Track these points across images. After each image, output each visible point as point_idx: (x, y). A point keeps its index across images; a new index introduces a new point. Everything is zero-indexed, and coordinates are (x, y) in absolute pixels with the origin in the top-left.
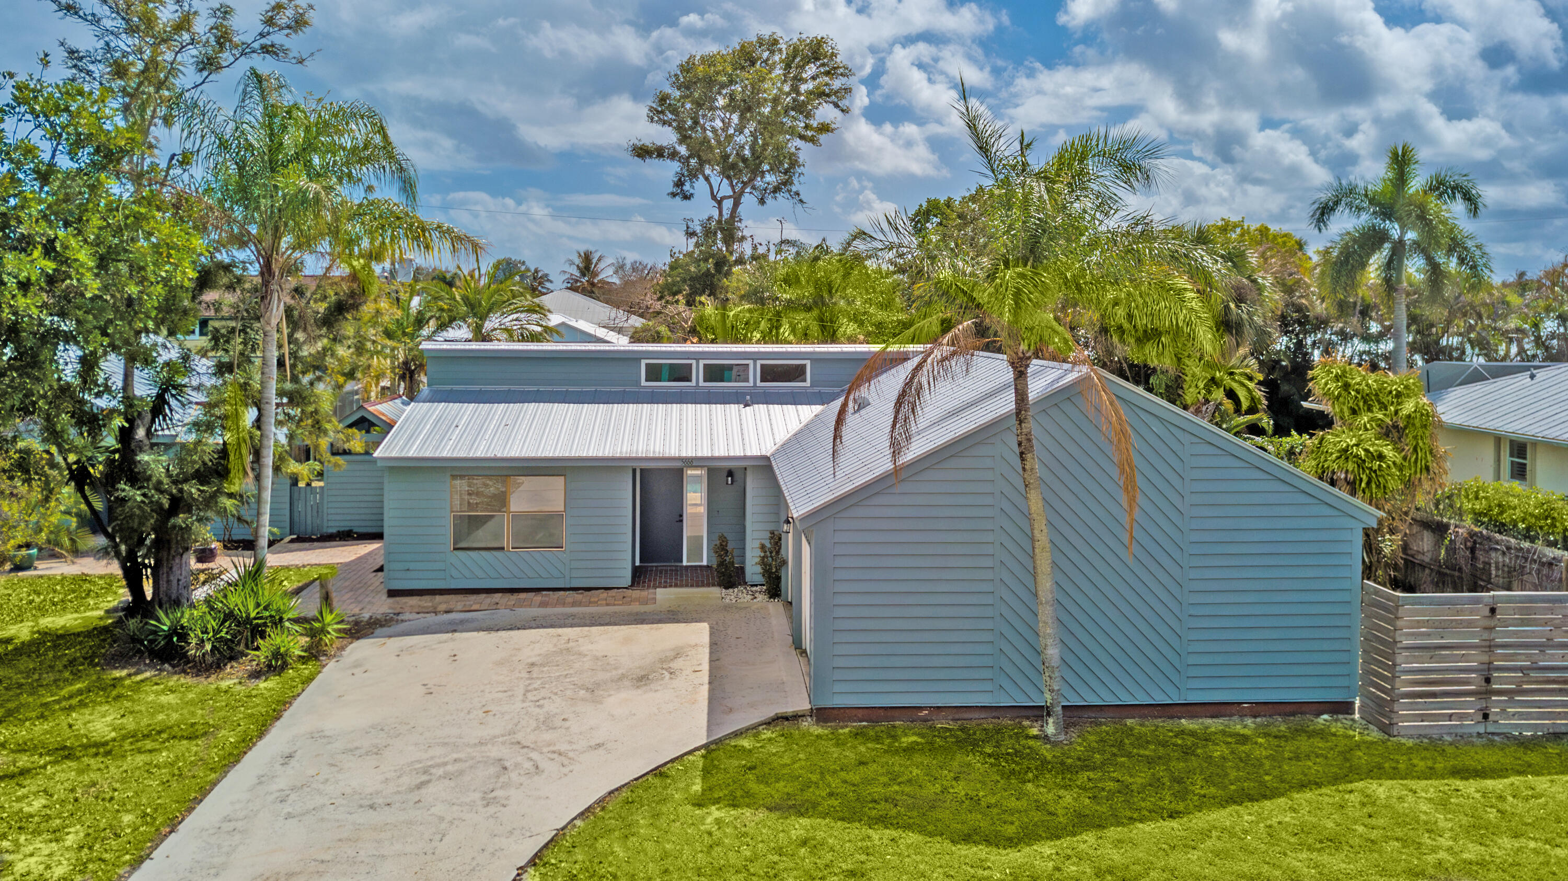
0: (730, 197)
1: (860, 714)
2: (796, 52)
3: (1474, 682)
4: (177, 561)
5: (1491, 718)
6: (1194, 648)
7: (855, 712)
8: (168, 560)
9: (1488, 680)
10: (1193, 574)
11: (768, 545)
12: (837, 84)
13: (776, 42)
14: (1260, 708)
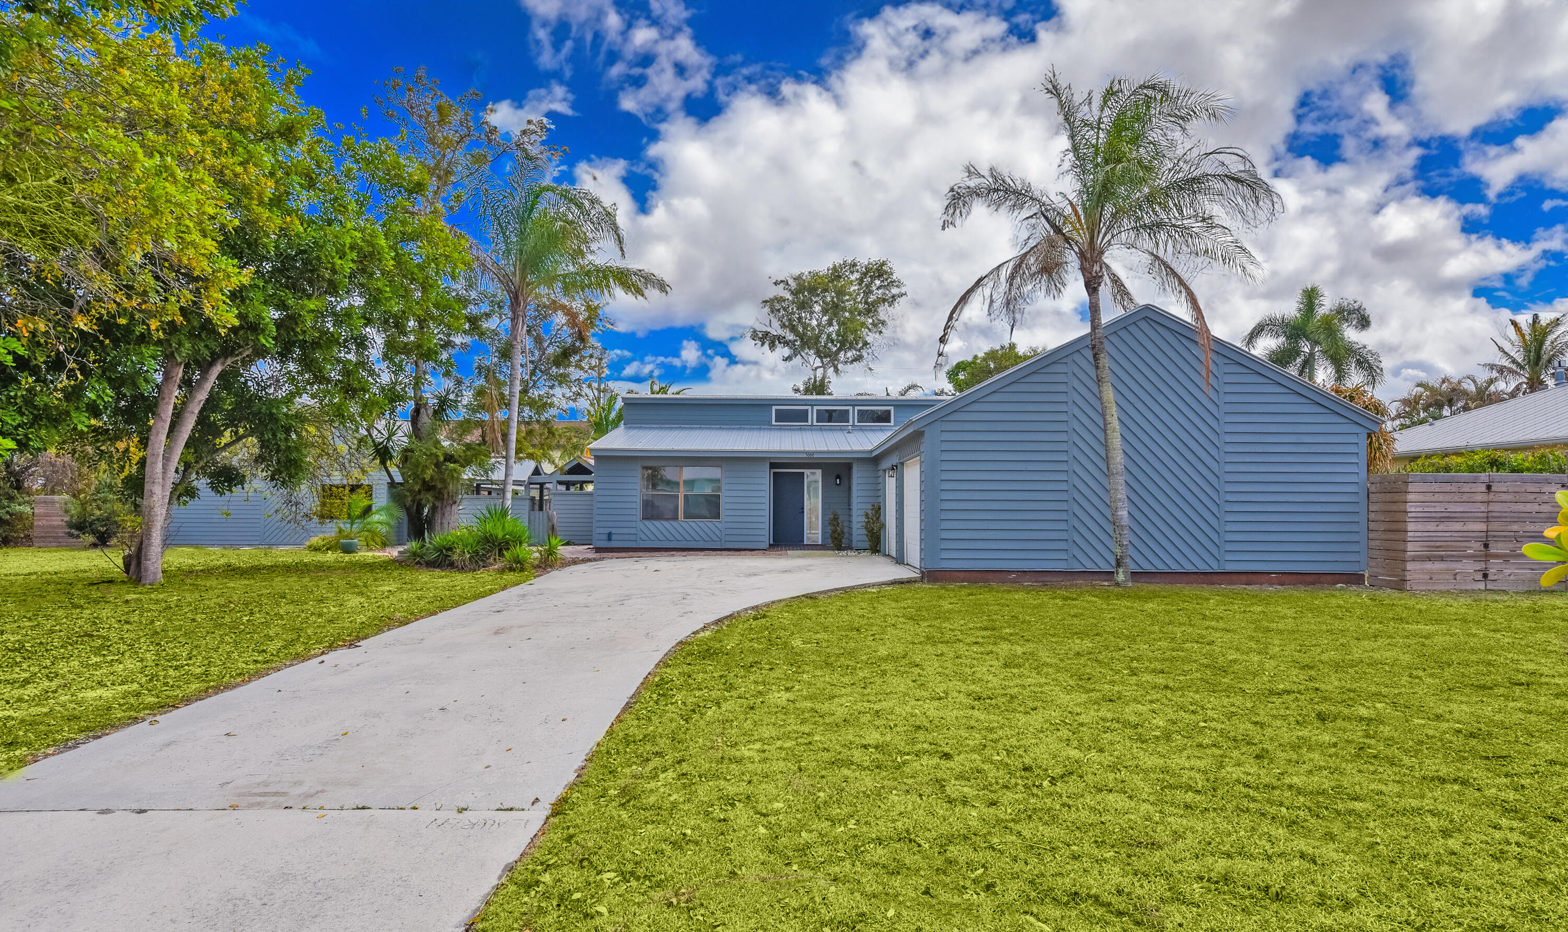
0: (820, 367)
1: (962, 575)
2: (868, 270)
3: (1475, 547)
4: (448, 509)
5: (1490, 577)
6: (1229, 527)
7: (957, 574)
8: (442, 509)
9: (1486, 546)
10: (1229, 468)
11: (870, 512)
12: (895, 291)
13: (855, 265)
14: (1284, 578)
